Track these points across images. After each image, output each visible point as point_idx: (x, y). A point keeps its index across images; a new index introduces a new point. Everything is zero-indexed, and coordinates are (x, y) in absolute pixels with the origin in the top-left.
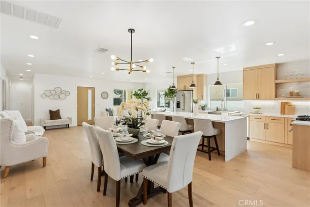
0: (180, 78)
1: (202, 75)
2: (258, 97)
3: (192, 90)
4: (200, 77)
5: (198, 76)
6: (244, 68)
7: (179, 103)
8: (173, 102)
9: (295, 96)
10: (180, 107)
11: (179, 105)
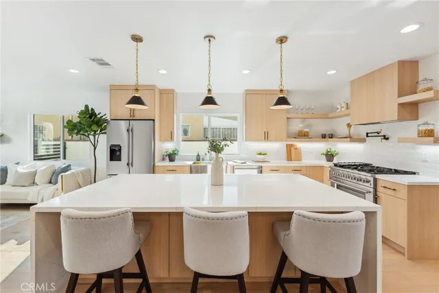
0: (115, 89)
2: (266, 137)
3: (154, 120)
4: (168, 94)
5: (163, 92)
6: (246, 90)
7: (117, 149)
8: (94, 146)
9: (303, 135)
10: (119, 159)
11: (118, 153)
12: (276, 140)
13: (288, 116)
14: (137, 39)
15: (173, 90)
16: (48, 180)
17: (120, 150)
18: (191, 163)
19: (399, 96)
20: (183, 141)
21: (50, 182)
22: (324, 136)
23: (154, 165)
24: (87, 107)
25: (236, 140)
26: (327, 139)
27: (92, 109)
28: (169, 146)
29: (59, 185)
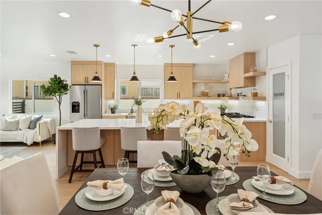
0: (75, 64)
1: (113, 65)
2: (179, 97)
3: (101, 85)
4: (110, 66)
5: (106, 65)
6: (165, 64)
7: (76, 104)
8: (59, 103)
9: (205, 95)
10: (78, 111)
11: (77, 108)
12: (185, 98)
13: (194, 81)
14: (96, 46)
15: (114, 63)
16: (28, 126)
17: (79, 106)
18: (127, 114)
19: (244, 73)
20: (121, 99)
21: (29, 128)
22: (219, 95)
23: (101, 115)
24: (55, 76)
25: (159, 98)
26: (221, 97)
27: (59, 78)
28: (112, 103)
29: (37, 129)
